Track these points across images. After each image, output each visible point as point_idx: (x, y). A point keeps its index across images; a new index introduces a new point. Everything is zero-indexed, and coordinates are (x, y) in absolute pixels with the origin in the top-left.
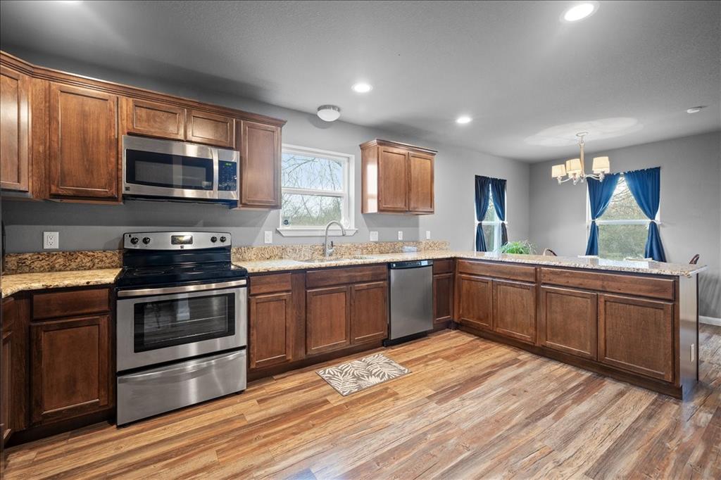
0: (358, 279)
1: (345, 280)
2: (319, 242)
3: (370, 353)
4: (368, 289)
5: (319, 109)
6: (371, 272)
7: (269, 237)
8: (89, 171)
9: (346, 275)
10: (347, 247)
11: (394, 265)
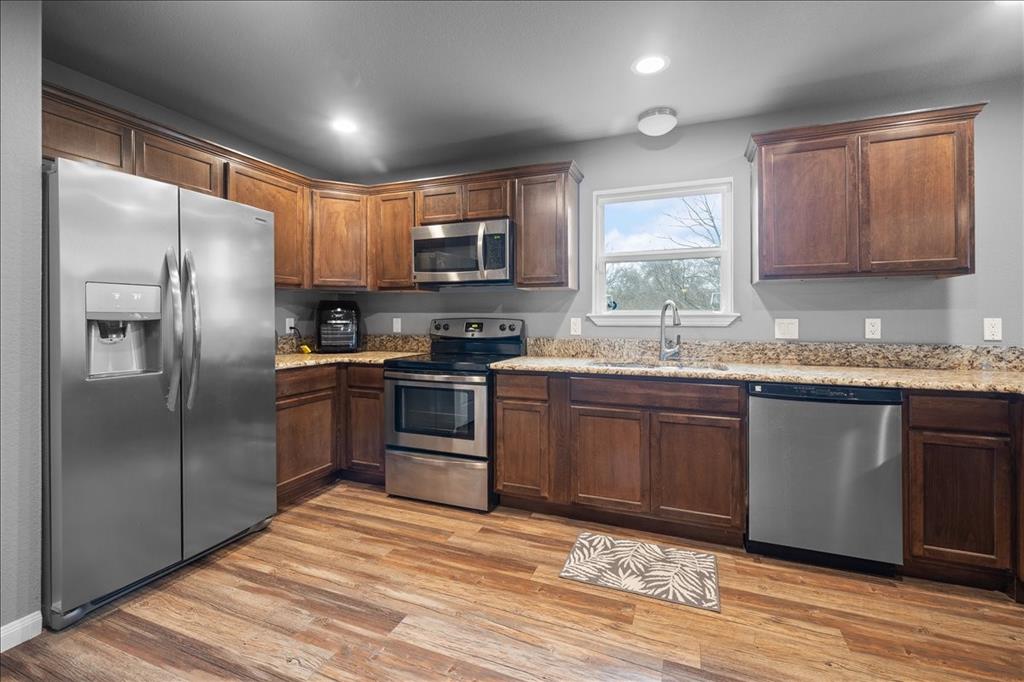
0: (667, 403)
1: (638, 401)
4: (689, 424)
5: (642, 116)
6: (698, 395)
7: (576, 327)
9: (642, 391)
10: (713, 347)
11: (758, 389)
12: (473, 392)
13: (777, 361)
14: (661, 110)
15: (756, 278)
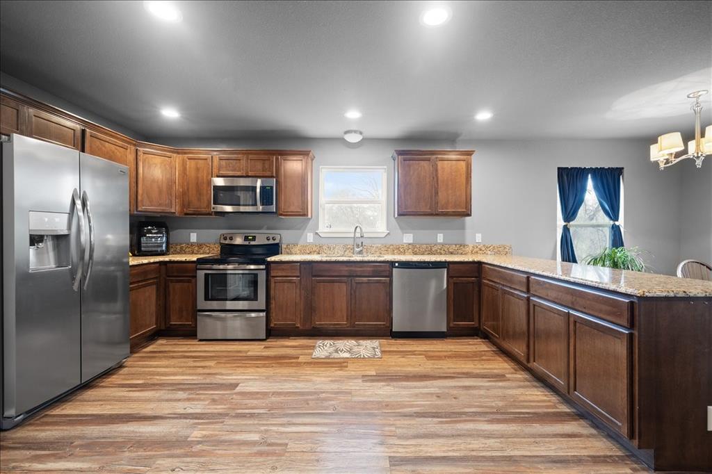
0: (359, 274)
1: (347, 274)
2: (351, 242)
3: (369, 339)
4: (368, 282)
5: (346, 132)
6: (371, 269)
7: (310, 238)
8: (199, 200)
9: (347, 269)
10: (377, 247)
11: (397, 264)
12: (257, 274)
13: (404, 254)
14: (355, 132)
15: (396, 216)
